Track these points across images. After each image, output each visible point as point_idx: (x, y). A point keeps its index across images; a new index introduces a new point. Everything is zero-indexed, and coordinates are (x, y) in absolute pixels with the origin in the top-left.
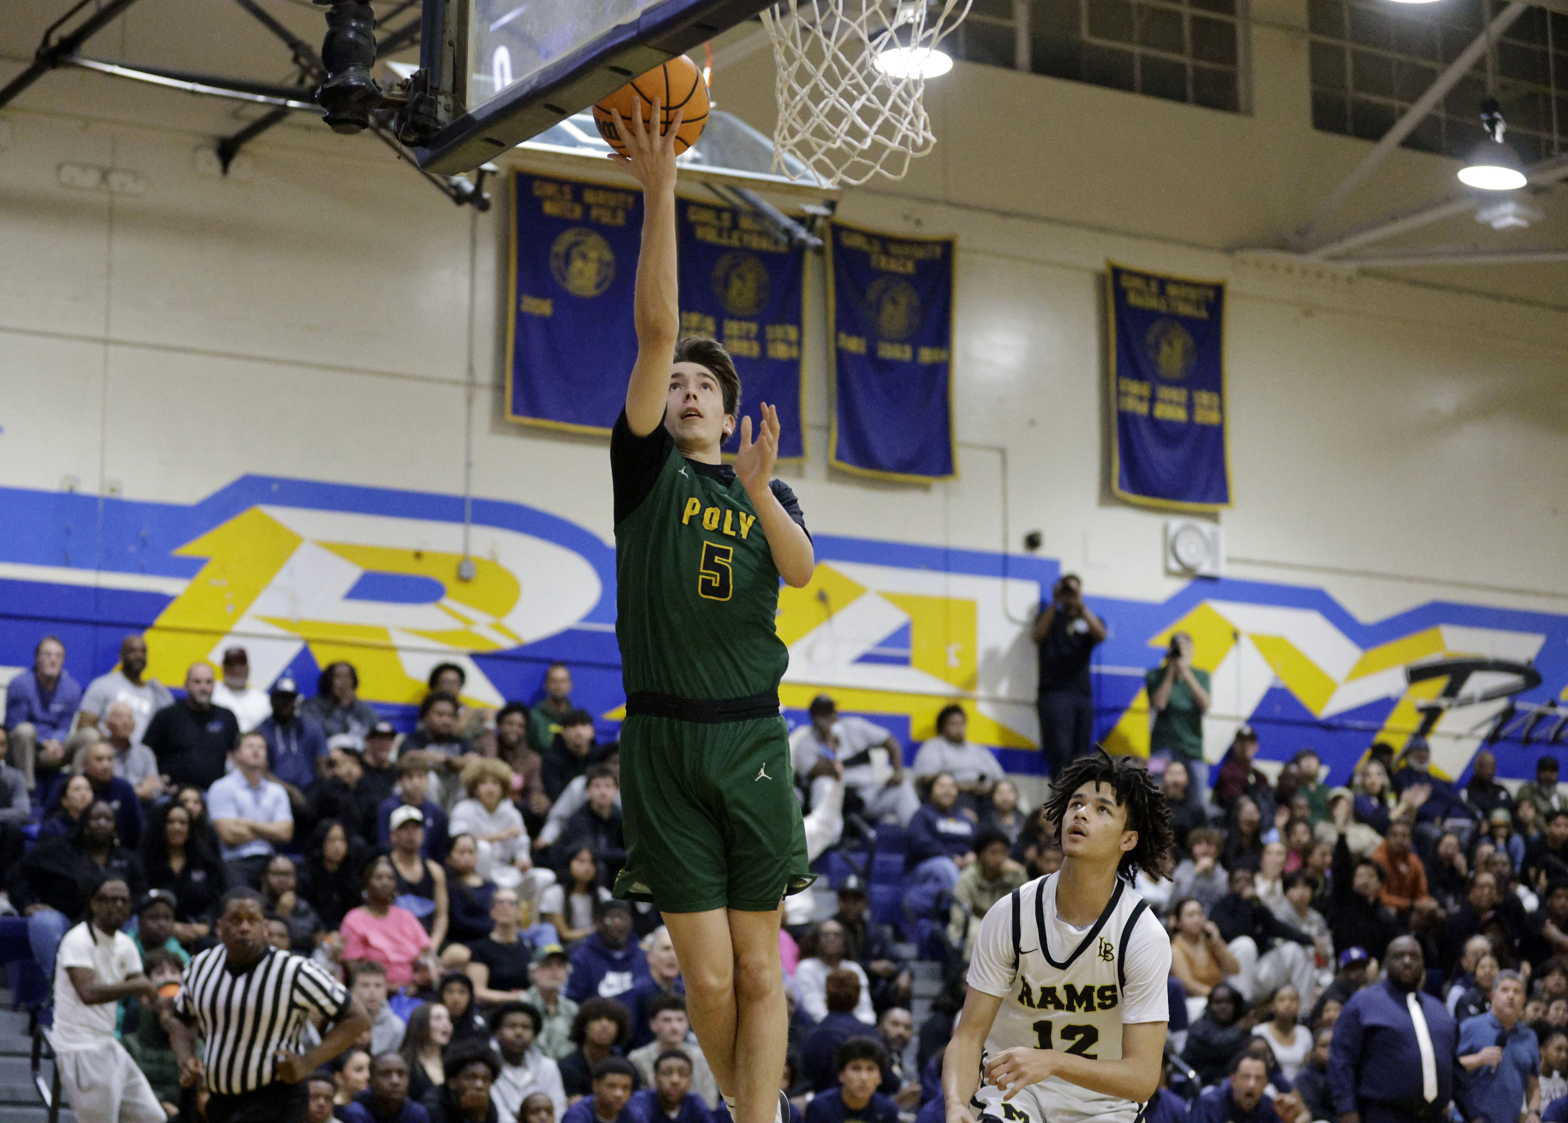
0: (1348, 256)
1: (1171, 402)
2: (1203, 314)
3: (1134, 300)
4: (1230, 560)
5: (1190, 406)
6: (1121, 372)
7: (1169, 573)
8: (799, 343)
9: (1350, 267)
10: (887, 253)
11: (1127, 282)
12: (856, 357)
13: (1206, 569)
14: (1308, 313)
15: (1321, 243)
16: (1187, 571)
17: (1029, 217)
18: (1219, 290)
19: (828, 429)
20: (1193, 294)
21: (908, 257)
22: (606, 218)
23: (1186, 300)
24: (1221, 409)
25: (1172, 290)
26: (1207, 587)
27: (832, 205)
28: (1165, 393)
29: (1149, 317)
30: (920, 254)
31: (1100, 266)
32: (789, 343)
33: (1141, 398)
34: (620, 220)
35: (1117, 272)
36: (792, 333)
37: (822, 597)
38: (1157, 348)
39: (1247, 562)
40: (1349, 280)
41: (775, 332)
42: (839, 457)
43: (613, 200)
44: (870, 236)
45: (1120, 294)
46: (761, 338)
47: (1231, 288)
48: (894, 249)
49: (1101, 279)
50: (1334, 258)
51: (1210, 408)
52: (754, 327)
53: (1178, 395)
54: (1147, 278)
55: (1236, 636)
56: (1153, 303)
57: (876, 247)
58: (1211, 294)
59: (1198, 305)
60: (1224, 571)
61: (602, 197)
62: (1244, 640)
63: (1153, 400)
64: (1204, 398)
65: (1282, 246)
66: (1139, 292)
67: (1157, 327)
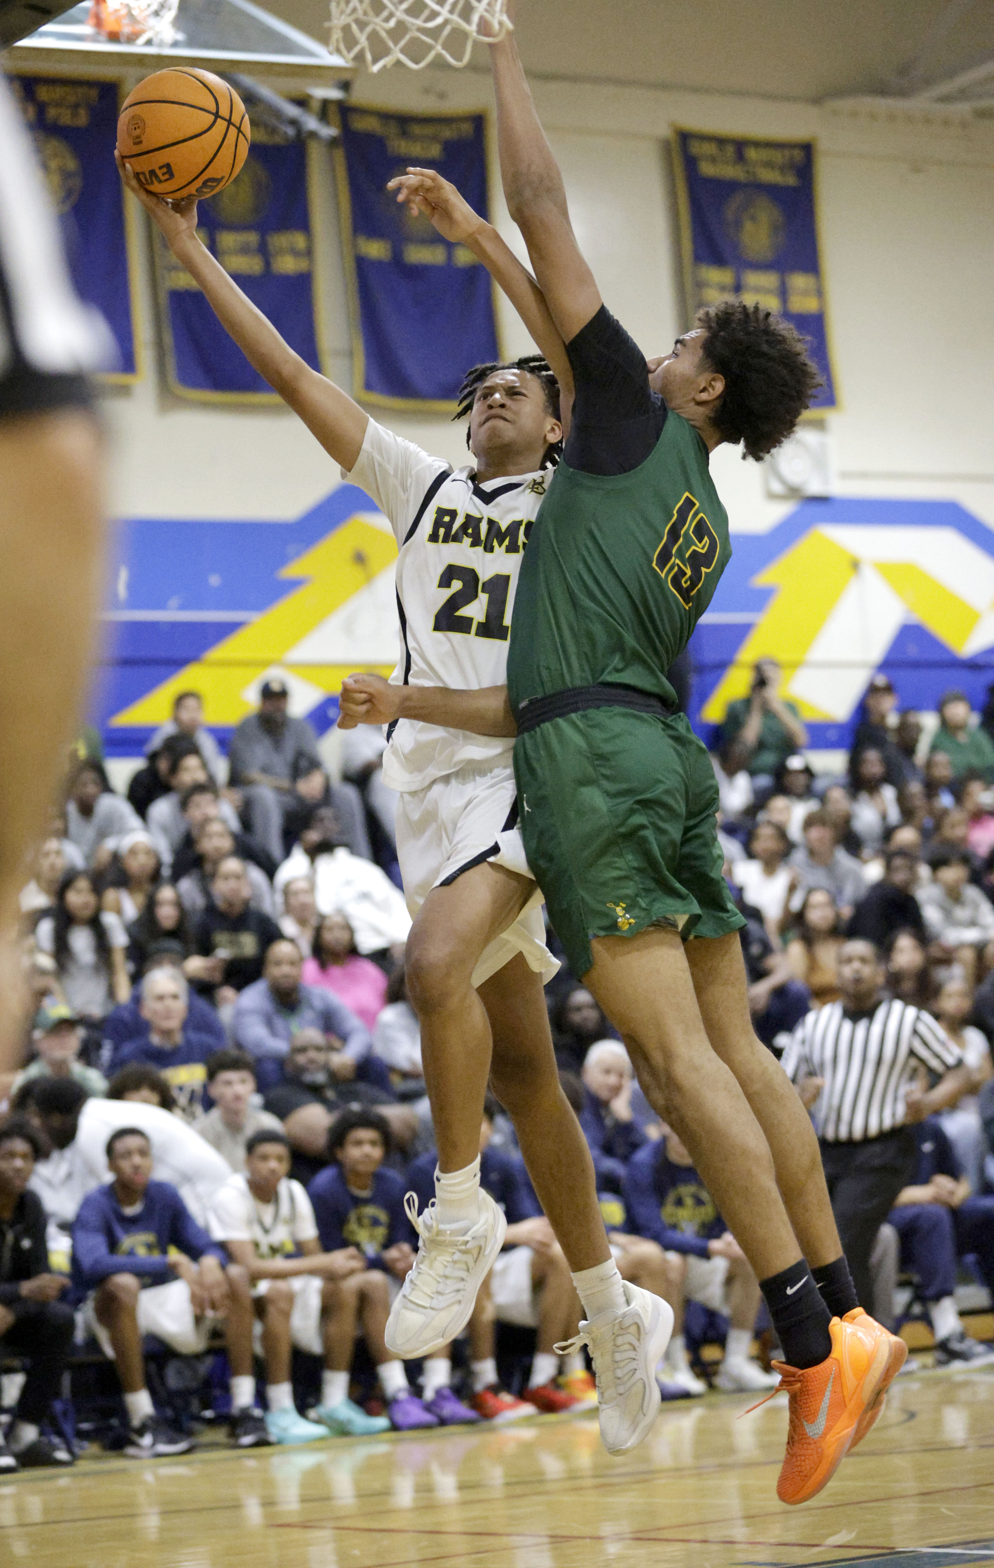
0: (963, 94)
1: (757, 290)
2: (791, 180)
3: (707, 169)
4: (845, 475)
5: (783, 293)
6: (698, 258)
7: (772, 496)
8: (309, 253)
9: (963, 109)
10: (404, 134)
11: (697, 149)
12: (378, 264)
13: (815, 488)
14: (916, 169)
15: (928, 81)
16: (793, 492)
17: (574, 79)
18: (807, 149)
19: (351, 354)
20: (778, 157)
21: (434, 138)
22: (66, 118)
23: (769, 165)
24: (820, 293)
25: (752, 154)
26: (815, 509)
27: (345, 86)
28: (753, 279)
29: (727, 187)
30: (447, 133)
31: (664, 131)
32: (295, 253)
33: (723, 288)
34: (82, 119)
35: (685, 137)
36: (299, 240)
37: (360, 558)
38: (738, 224)
39: (864, 475)
40: (964, 125)
41: (279, 240)
42: (369, 386)
43: (73, 95)
44: (386, 117)
45: (691, 163)
46: (263, 250)
47: (823, 146)
48: (417, 129)
49: (666, 147)
50: (946, 99)
51: (805, 293)
52: (252, 238)
53: (769, 280)
54: (721, 141)
55: (855, 565)
56: (729, 171)
57: (392, 130)
58: (798, 155)
59: (782, 169)
60: (838, 488)
61: (58, 92)
62: (867, 571)
63: (738, 288)
64: (799, 281)
65: (881, 90)
66: (713, 160)
67: (736, 201)
